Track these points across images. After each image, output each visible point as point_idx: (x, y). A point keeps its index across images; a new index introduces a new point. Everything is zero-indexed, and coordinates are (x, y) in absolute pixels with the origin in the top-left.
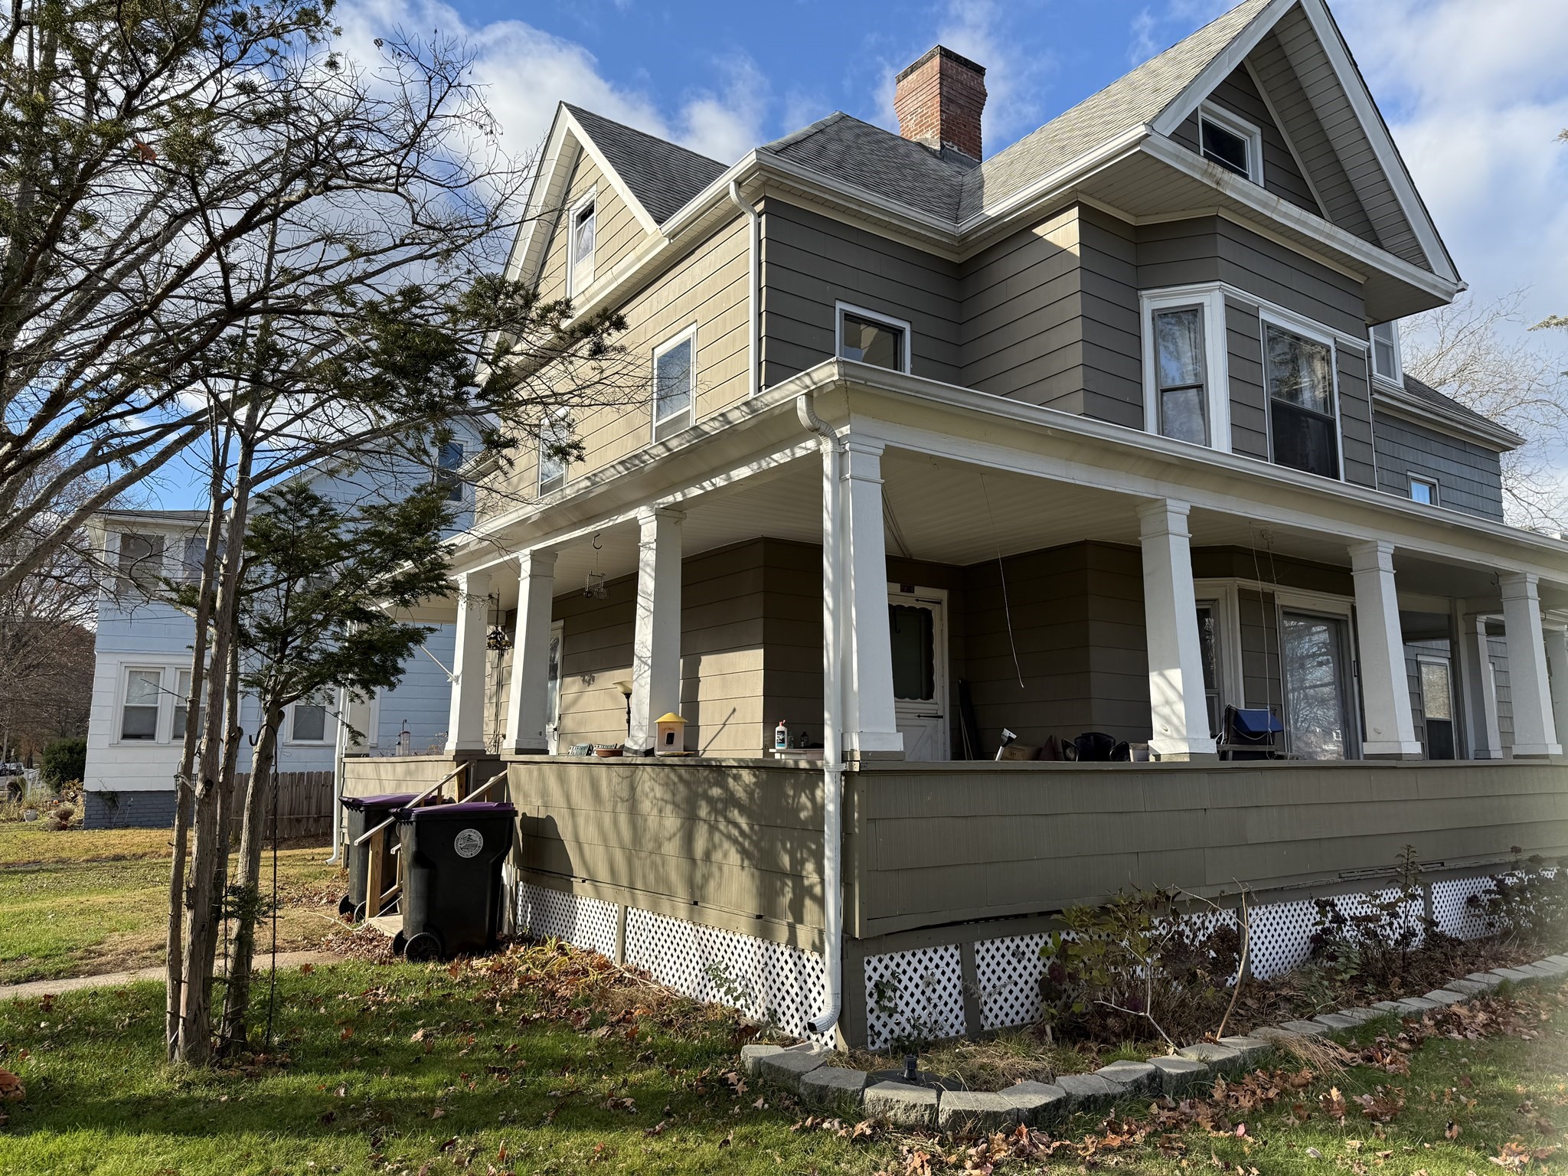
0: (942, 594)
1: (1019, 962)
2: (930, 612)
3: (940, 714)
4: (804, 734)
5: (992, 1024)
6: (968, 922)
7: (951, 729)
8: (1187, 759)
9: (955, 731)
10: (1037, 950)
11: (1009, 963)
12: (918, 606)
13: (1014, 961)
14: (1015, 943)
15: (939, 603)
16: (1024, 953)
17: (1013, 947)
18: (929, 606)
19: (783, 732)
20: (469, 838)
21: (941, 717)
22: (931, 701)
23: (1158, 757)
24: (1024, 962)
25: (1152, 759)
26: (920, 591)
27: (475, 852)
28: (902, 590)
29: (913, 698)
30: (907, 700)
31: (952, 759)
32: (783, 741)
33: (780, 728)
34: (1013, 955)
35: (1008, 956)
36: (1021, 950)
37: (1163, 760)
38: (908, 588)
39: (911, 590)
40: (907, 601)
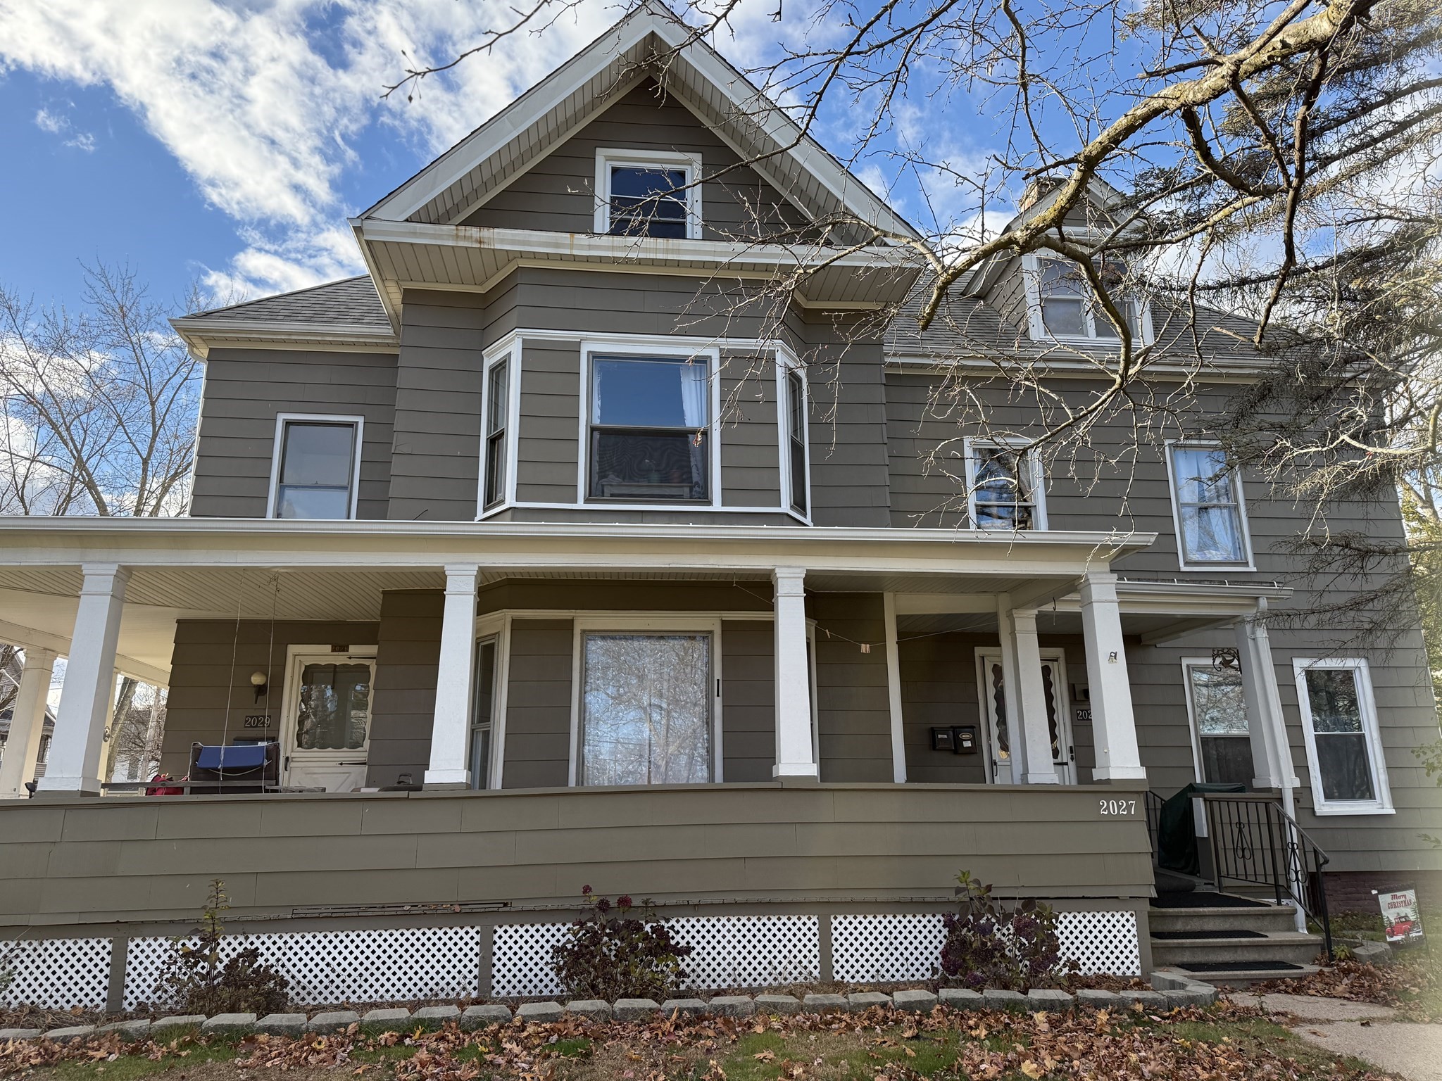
2: (366, 668)
3: (366, 760)
12: (352, 662)
15: (375, 658)
18: (366, 662)
21: (366, 763)
22: (360, 749)
26: (353, 649)
28: (333, 650)
29: (337, 747)
38: (340, 647)
39: (345, 649)
40: (339, 659)
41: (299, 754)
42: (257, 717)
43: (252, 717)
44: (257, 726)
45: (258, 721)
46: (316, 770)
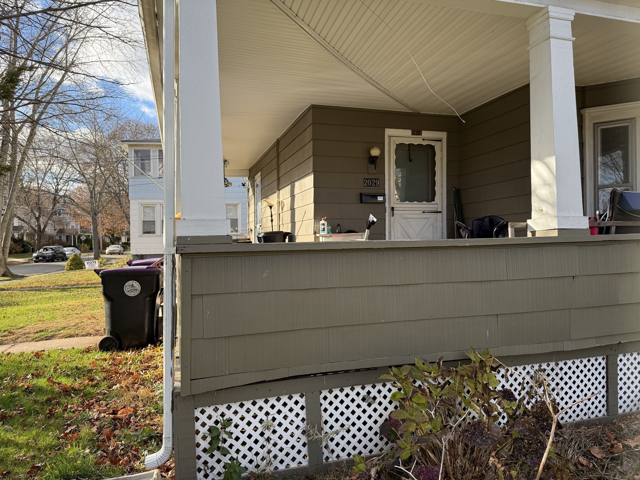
0: (443, 135)
1: (369, 405)
2: (433, 147)
3: (439, 210)
4: (339, 225)
5: (338, 456)
6: (315, 375)
7: (447, 220)
8: (555, 234)
9: (450, 220)
10: (389, 395)
11: (359, 406)
12: (424, 143)
13: (364, 405)
14: (366, 390)
15: (440, 141)
16: (375, 398)
17: (363, 393)
18: (433, 143)
19: (324, 224)
20: (132, 286)
21: (440, 212)
22: (433, 202)
23: (534, 233)
24: (375, 405)
25: (529, 235)
26: (426, 134)
27: (136, 293)
28: (413, 134)
29: (420, 201)
30: (416, 202)
31: (448, 238)
32: (324, 230)
33: (322, 222)
34: (364, 399)
35: (358, 400)
36: (372, 395)
37: (537, 235)
38: (417, 132)
39: (419, 133)
40: (416, 140)
41: (398, 205)
42: (371, 179)
43: (368, 179)
44: (371, 186)
45: (372, 182)
46: (409, 216)
